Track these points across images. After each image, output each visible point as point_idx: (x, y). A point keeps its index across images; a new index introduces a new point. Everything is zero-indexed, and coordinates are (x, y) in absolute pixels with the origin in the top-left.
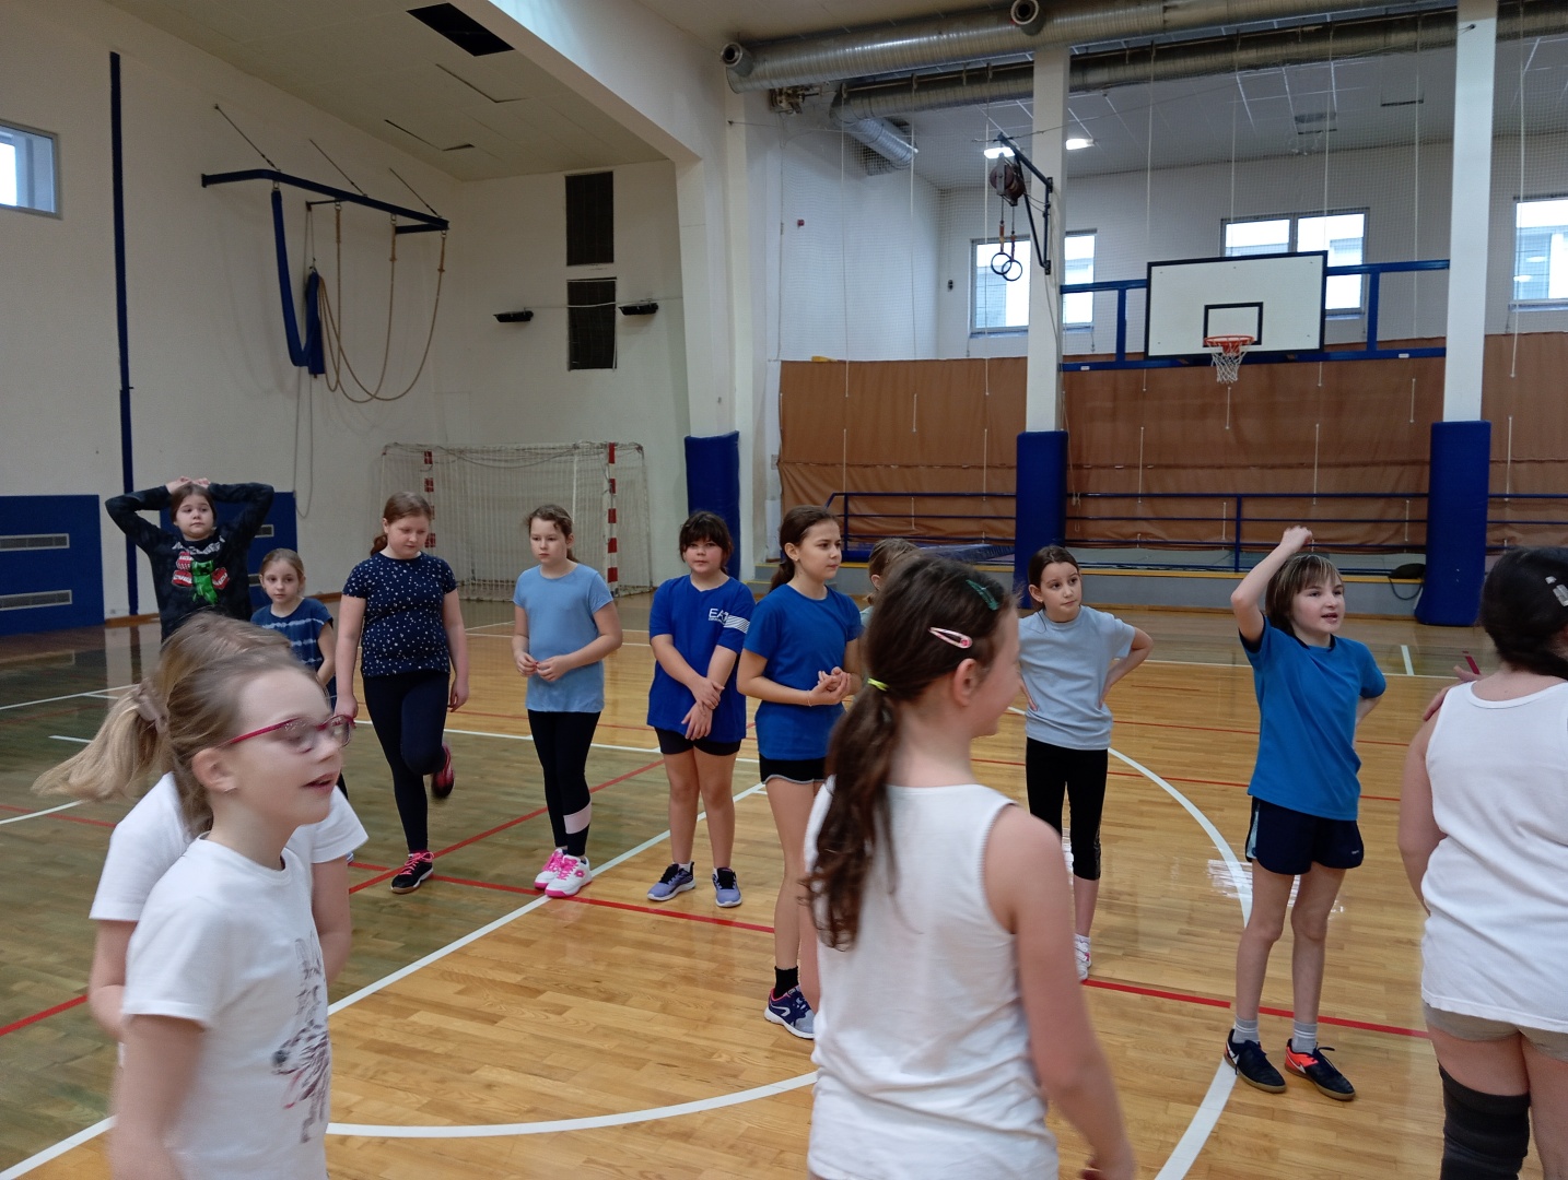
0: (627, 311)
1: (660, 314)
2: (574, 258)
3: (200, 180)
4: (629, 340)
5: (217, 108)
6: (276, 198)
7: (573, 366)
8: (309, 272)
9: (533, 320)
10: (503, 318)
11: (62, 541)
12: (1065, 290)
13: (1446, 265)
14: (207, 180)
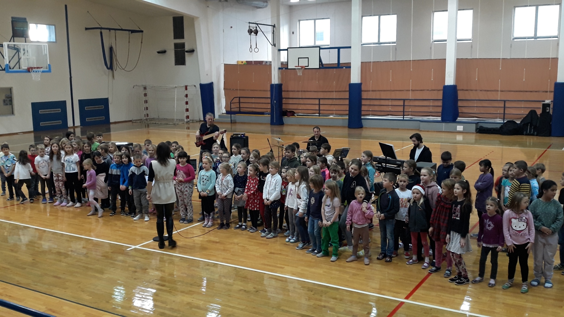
0: (187, 52)
1: (195, 52)
2: (175, 38)
3: (85, 29)
4: (188, 58)
5: (88, 12)
6: (101, 33)
7: (176, 65)
8: (110, 46)
9: (167, 53)
10: (159, 52)
11: (59, 110)
12: (280, 50)
13: (350, 47)
14: (86, 29)
